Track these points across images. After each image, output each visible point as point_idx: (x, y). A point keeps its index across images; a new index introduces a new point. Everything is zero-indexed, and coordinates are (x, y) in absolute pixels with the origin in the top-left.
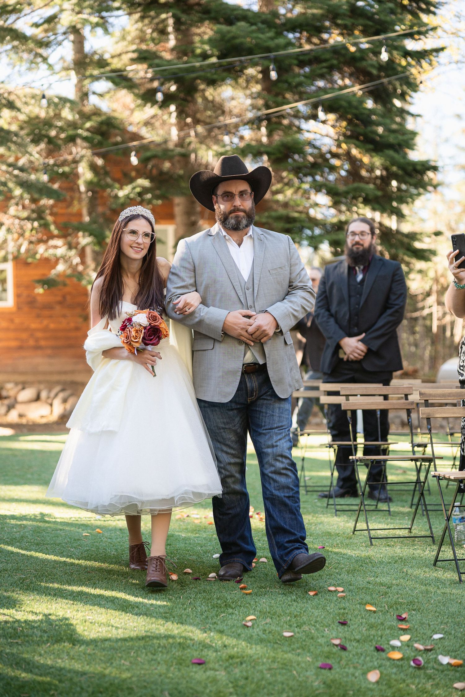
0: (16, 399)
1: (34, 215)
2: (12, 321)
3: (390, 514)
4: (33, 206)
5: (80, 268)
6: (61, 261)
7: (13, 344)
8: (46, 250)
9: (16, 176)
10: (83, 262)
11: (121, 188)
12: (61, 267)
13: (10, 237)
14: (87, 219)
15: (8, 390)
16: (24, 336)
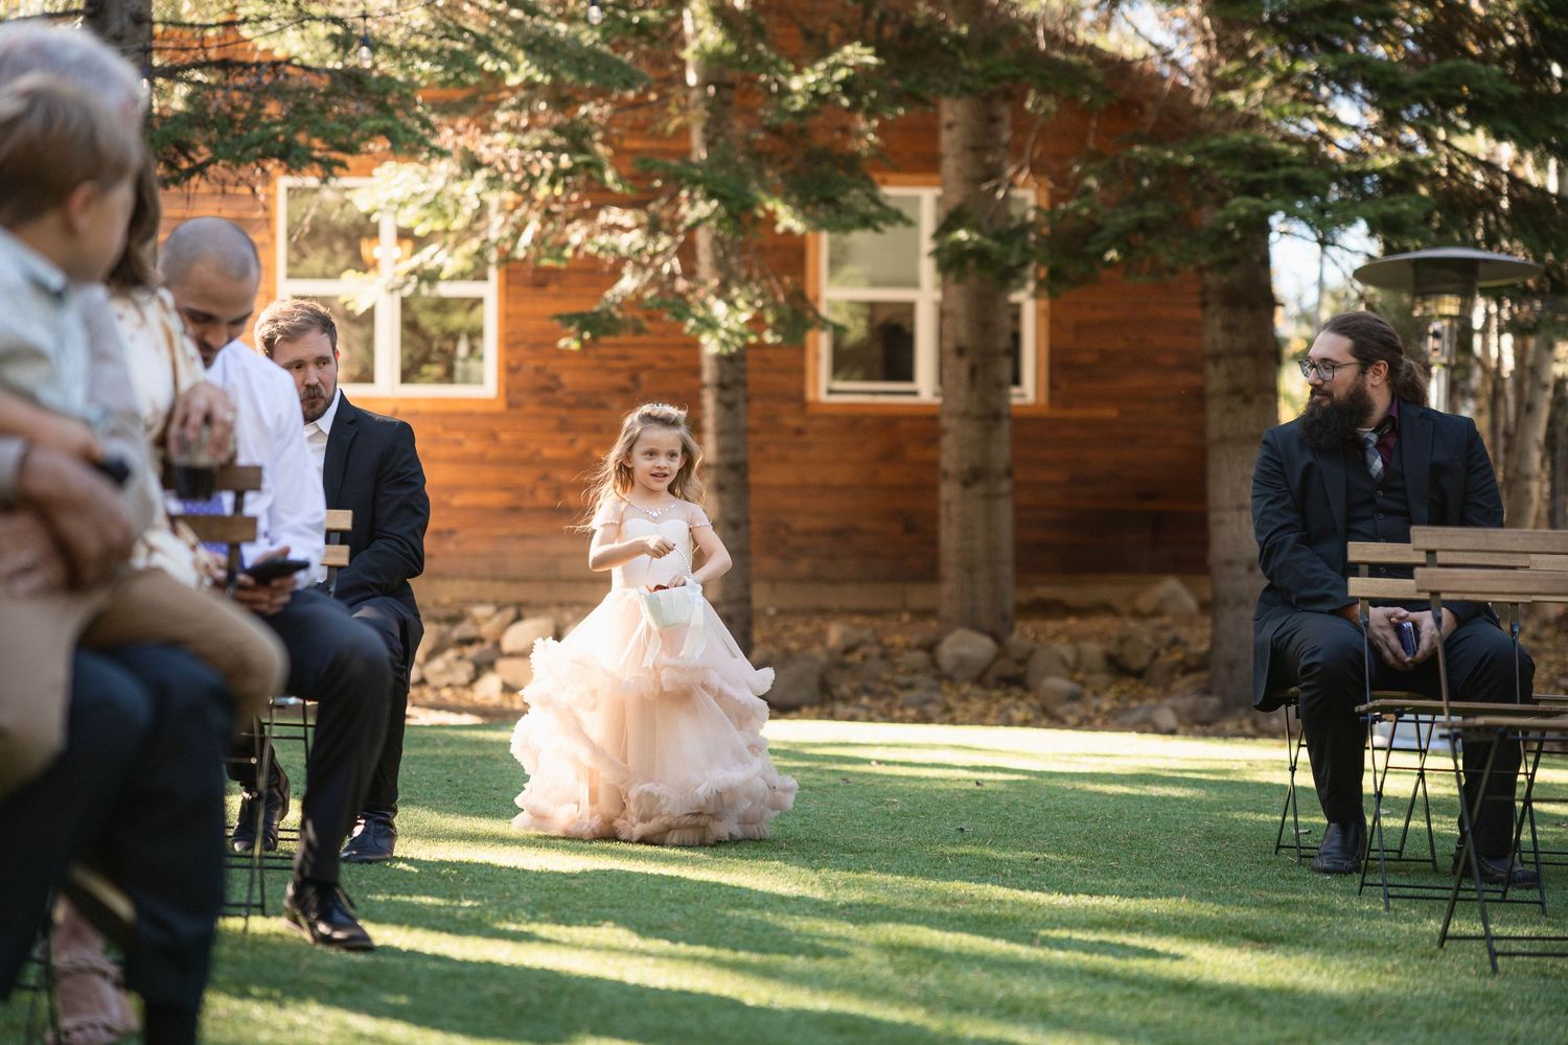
0: (497, 644)
1: (558, 141)
2: (494, 436)
3: (1544, 912)
4: (558, 119)
5: (681, 285)
6: (627, 270)
7: (495, 499)
8: (590, 236)
9: (516, 24)
10: (690, 273)
11: (799, 71)
12: (628, 283)
13: (493, 199)
14: (701, 154)
15: (476, 623)
16: (525, 478)
